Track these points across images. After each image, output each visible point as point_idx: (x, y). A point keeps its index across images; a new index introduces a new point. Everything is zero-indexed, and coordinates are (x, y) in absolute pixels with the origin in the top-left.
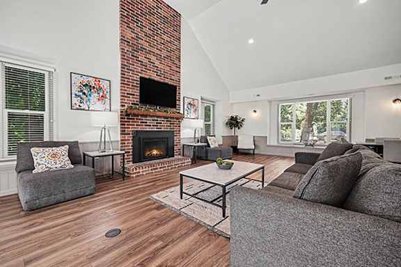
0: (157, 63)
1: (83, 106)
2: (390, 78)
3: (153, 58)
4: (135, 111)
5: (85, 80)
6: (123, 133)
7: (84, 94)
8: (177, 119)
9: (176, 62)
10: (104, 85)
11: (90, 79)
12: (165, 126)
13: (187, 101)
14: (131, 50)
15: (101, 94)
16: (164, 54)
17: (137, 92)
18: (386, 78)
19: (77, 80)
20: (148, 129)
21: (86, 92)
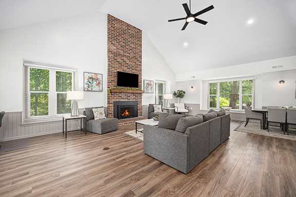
0: (128, 61)
1: (90, 89)
2: (276, 67)
3: (125, 59)
4: (116, 91)
5: (90, 75)
6: (109, 103)
7: (90, 82)
8: (140, 94)
9: (139, 59)
10: (99, 77)
11: (93, 74)
12: (132, 99)
13: (146, 82)
14: (113, 56)
15: (98, 82)
16: (132, 55)
17: (116, 79)
18: (273, 67)
19: (87, 75)
20: (122, 100)
21: (91, 81)
